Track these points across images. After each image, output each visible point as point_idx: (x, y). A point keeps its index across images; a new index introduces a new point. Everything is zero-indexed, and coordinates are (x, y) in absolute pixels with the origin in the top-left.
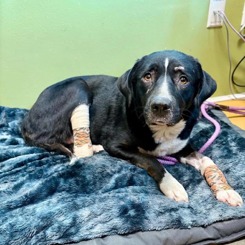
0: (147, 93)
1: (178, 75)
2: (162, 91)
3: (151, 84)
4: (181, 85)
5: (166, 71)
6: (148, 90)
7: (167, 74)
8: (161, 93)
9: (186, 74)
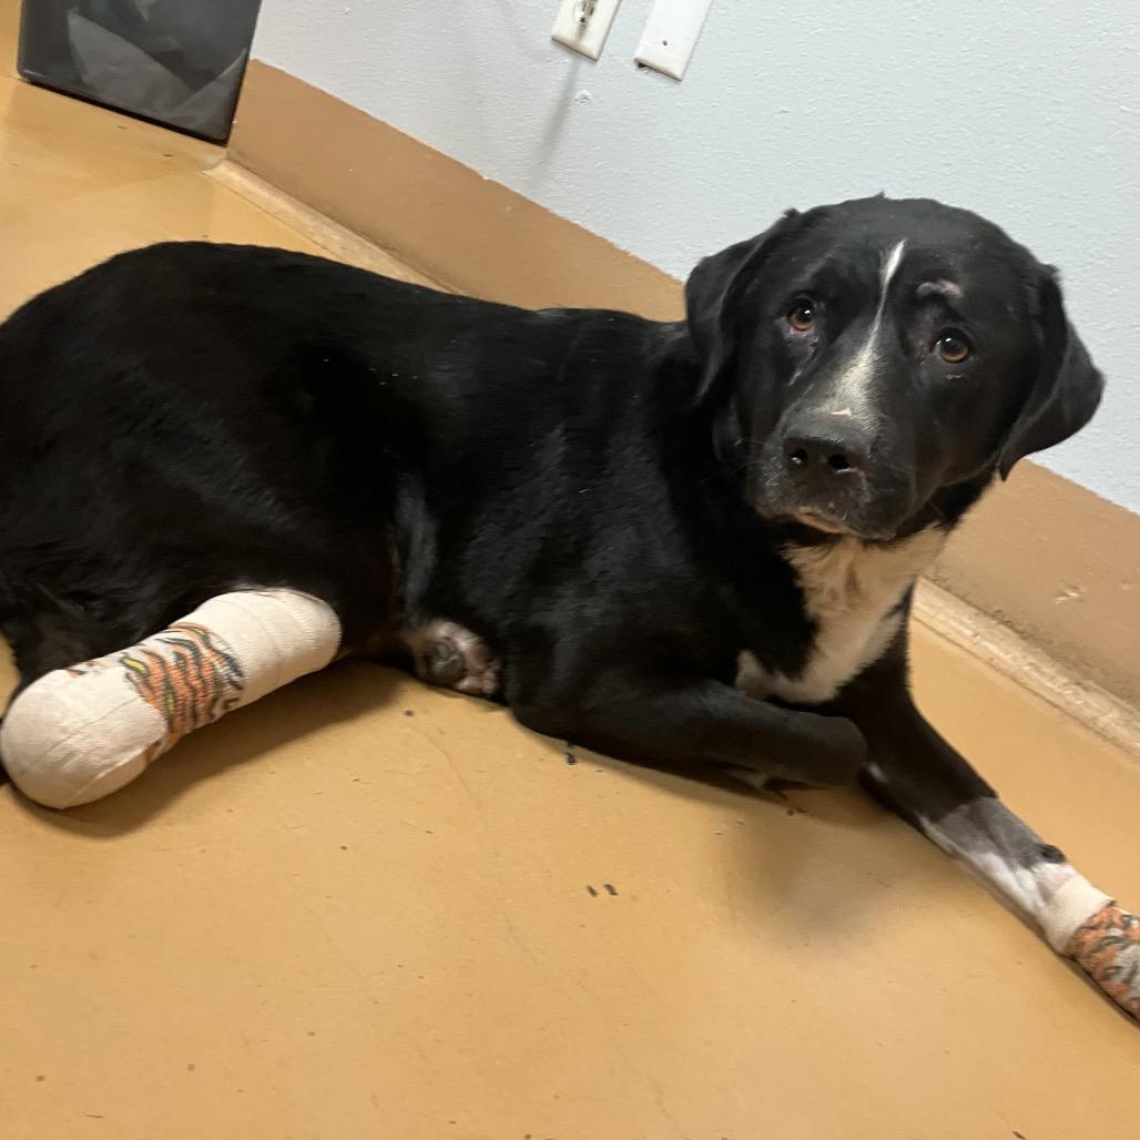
0: (792, 382)
1: (929, 316)
2: (839, 390)
3: (812, 350)
4: (938, 364)
5: (883, 297)
6: (798, 374)
7: (883, 314)
8: (834, 395)
9: (963, 320)
